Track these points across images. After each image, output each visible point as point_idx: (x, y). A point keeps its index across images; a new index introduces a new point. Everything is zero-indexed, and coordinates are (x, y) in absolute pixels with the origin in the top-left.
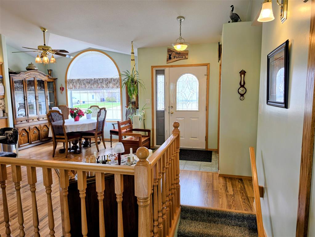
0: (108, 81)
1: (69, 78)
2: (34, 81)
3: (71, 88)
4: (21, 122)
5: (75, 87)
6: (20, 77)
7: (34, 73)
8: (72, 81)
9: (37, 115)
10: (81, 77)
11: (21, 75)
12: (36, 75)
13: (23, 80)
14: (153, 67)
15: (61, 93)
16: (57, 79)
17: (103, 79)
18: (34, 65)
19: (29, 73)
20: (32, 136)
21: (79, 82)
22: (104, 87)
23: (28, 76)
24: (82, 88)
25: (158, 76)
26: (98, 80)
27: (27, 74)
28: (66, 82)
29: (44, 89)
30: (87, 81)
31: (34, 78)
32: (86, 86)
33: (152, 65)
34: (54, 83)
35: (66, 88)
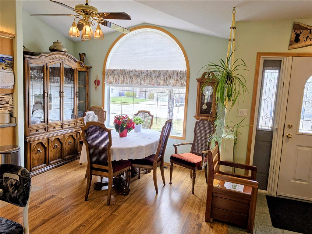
0: (168, 75)
1: (108, 67)
2: (60, 68)
3: (110, 83)
4: (37, 131)
5: (116, 81)
6: (40, 60)
7: (60, 56)
8: (113, 72)
9: (61, 120)
10: (127, 68)
11: (41, 58)
12: (63, 60)
13: (44, 66)
14: (259, 55)
15: (96, 89)
16: (91, 67)
17: (159, 71)
18: (61, 44)
19: (54, 56)
20: (51, 153)
21: (124, 74)
22: (161, 83)
23: (51, 61)
24: (127, 84)
25: (266, 71)
26: (153, 73)
27: (51, 57)
28: (104, 73)
29: (72, 82)
30: (136, 73)
31: (60, 64)
32: (132, 81)
33: (259, 52)
34: (87, 73)
35: (104, 81)
